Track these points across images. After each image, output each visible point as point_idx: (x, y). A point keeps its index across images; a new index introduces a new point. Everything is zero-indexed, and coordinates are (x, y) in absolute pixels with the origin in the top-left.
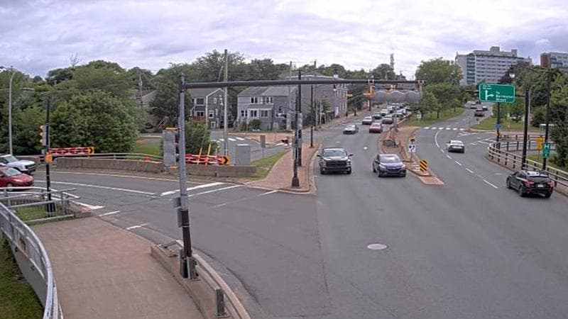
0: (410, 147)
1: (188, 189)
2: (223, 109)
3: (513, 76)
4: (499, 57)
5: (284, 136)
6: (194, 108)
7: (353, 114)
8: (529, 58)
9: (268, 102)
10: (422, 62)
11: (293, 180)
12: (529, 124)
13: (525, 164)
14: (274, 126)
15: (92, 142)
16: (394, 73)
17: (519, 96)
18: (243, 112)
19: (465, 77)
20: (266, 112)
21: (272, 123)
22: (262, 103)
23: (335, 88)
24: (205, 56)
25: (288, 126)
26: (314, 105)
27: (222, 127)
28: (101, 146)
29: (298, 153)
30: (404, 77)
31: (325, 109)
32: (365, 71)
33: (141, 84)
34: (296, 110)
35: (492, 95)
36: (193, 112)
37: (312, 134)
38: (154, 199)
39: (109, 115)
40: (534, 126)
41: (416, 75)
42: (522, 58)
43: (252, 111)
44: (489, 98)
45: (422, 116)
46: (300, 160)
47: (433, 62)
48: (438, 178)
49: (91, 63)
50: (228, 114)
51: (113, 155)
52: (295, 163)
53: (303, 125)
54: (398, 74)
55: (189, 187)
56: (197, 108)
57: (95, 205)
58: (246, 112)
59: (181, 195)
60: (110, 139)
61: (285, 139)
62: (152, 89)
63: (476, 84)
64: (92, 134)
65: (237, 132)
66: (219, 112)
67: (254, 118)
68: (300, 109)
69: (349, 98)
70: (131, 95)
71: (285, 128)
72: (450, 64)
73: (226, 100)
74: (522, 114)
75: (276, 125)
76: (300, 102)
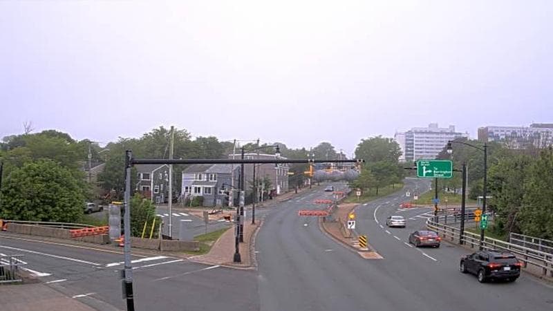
0: (350, 223)
1: (133, 262)
2: (168, 185)
3: (450, 151)
4: (437, 133)
5: (226, 212)
6: (140, 182)
7: (295, 192)
8: (467, 133)
9: (211, 179)
10: (362, 140)
11: (235, 255)
12: (467, 197)
13: (464, 236)
14: (217, 203)
15: (42, 210)
16: (334, 151)
17: (456, 170)
18: (187, 188)
19: (404, 154)
20: (210, 188)
21: (215, 200)
22: (205, 180)
23: (276, 166)
24: (152, 132)
25: (230, 203)
26: (256, 182)
27: (166, 202)
28: (49, 215)
29: (240, 229)
30: (344, 155)
31: (267, 186)
32: (306, 149)
33: (90, 156)
34: (239, 188)
35: (430, 171)
36: (139, 186)
37: (254, 211)
38: (100, 270)
39: (58, 185)
40: (471, 198)
41: (356, 152)
42: (460, 134)
43: (196, 188)
44: (427, 174)
45: (362, 193)
46: (242, 236)
47: (372, 140)
48: (377, 252)
49: (44, 132)
50: (173, 189)
51: (60, 225)
52: (237, 239)
53: (245, 203)
54: (339, 152)
55: (134, 260)
56: (143, 183)
57: (42, 272)
58: (190, 188)
59: (126, 267)
60: (58, 208)
61: (228, 216)
62: (101, 161)
63: (414, 160)
64: (41, 201)
65: (181, 207)
66: (164, 187)
67: (197, 194)
68: (242, 186)
69: (290, 176)
70: (81, 166)
71: (228, 205)
72: (390, 142)
73: (170, 176)
74: (460, 187)
75: (219, 202)
76: (243, 181)
